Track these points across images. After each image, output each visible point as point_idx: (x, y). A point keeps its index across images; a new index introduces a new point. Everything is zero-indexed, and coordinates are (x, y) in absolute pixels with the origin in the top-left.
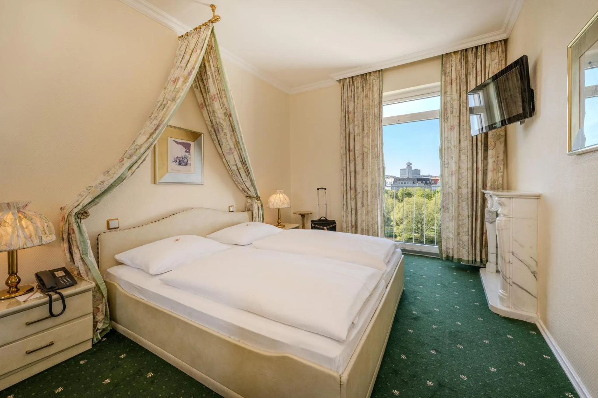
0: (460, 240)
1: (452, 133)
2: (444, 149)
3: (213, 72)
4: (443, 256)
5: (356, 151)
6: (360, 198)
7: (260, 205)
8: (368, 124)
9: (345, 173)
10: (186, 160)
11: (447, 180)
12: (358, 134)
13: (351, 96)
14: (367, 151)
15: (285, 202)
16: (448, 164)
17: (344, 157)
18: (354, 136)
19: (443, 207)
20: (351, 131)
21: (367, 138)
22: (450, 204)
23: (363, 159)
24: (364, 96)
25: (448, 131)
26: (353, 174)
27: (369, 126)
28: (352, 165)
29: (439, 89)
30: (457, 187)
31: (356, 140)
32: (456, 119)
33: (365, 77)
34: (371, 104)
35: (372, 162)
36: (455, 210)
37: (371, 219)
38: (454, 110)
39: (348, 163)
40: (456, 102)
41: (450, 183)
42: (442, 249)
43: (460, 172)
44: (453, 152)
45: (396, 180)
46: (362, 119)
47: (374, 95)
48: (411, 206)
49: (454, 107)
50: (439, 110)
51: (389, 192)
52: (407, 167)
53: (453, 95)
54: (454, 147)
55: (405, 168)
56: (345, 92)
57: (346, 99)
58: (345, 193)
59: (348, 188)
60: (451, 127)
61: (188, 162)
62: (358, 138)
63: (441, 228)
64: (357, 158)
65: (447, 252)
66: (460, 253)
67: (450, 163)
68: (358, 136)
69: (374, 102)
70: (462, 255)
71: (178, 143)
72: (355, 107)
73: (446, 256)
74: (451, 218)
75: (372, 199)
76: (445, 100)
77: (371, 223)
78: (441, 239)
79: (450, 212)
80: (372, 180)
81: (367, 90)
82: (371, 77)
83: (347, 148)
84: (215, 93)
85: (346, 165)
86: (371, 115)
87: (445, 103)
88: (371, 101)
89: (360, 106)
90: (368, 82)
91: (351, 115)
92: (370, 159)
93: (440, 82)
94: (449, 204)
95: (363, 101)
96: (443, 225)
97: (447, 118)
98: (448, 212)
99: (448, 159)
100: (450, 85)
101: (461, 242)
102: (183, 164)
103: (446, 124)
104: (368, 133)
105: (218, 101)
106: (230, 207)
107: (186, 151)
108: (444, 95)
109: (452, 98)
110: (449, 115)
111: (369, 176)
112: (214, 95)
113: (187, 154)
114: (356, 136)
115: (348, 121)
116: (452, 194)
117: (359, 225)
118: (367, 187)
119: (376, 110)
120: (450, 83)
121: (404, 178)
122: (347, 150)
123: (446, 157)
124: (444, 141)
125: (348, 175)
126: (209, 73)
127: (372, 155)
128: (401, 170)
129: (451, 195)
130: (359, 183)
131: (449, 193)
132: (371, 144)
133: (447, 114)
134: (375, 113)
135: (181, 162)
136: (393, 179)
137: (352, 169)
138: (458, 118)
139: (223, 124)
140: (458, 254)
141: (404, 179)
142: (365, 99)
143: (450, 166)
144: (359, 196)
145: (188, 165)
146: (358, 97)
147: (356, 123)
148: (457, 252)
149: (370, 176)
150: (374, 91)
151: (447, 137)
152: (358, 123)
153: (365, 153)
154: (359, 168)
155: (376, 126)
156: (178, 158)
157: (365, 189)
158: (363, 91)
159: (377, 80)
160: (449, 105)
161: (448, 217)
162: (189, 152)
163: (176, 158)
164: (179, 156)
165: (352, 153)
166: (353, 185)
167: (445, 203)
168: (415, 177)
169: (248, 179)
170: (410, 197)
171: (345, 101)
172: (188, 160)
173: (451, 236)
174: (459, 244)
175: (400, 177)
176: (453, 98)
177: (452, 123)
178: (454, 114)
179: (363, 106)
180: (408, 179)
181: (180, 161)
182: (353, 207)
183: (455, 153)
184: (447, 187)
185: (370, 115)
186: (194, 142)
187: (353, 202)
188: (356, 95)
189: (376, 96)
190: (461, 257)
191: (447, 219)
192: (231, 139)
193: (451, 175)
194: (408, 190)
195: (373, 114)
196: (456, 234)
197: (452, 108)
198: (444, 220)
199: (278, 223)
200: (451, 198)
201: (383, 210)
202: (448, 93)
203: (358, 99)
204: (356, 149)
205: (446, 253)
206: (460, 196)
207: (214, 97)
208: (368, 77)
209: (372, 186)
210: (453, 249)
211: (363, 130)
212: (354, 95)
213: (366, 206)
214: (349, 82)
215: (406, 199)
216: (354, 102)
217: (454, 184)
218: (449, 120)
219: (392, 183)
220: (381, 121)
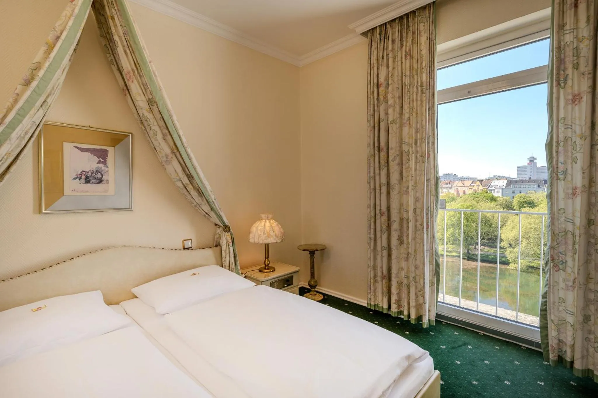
0: (590, 332)
1: (577, 108)
2: (557, 142)
3: (122, 34)
4: (550, 357)
5: (390, 151)
6: (396, 230)
7: (230, 240)
8: (410, 103)
9: (372, 187)
10: (99, 176)
11: (562, 205)
12: (394, 122)
13: (383, 58)
14: (409, 151)
15: (272, 233)
16: (565, 172)
17: (372, 160)
18: (388, 124)
19: (553, 259)
20: (382, 116)
21: (408, 127)
22: (570, 254)
23: (401, 164)
24: (404, 53)
25: (566, 104)
26: (384, 189)
27: (411, 105)
28: (384, 172)
29: (548, 24)
30: (584, 222)
31: (390, 131)
32: (586, 78)
33: (405, 20)
34: (415, 66)
35: (416, 170)
36: (579, 270)
37: (413, 269)
38: (582, 62)
39: (377, 172)
40: (586, 42)
41: (570, 211)
42: (548, 343)
43: (593, 189)
44: (578, 149)
45: (510, 182)
46: (401, 95)
47: (421, 50)
48: (533, 220)
49: (582, 55)
50: (548, 65)
51: (498, 199)
52: (528, 164)
53: (580, 30)
54: (581, 138)
55: (526, 164)
56: (374, 52)
57: (376, 62)
58: (372, 221)
59: (378, 212)
60: (574, 96)
61: (104, 178)
62: (394, 129)
63: (546, 302)
64: (391, 163)
65: (560, 350)
66: (590, 359)
67: (569, 171)
68: (394, 125)
69: (422, 63)
70: (593, 364)
71: (83, 150)
72: (390, 75)
73: (556, 358)
74: (571, 284)
75: (415, 233)
76: (559, 42)
77: (413, 275)
78: (547, 324)
79: (569, 270)
80: (417, 200)
81: (408, 45)
82: (417, 20)
83: (376, 145)
84: (130, 69)
85: (374, 173)
86: (415, 87)
87: (559, 48)
88: (415, 61)
89: (397, 73)
90: (411, 28)
91: (381, 89)
92: (412, 164)
93: (550, 8)
94: (565, 255)
95: (402, 63)
96: (551, 294)
97: (566, 80)
98: (564, 270)
99: (565, 163)
100: (573, 10)
101: (592, 336)
102: (94, 181)
103: (562, 91)
104: (409, 119)
105: (135, 81)
106: (185, 242)
107: (99, 162)
108: (558, 32)
109: (576, 37)
110: (570, 71)
111: (410, 194)
112: (129, 73)
113: (101, 166)
114: (389, 125)
115: (378, 99)
116: (573, 234)
117: (393, 275)
118: (407, 212)
119: (424, 76)
120: (573, 5)
121: (524, 179)
122: (376, 148)
123: (561, 159)
124: (558, 126)
125: (378, 191)
126: (116, 38)
127: (416, 157)
128: (518, 167)
129: (570, 236)
130: (394, 205)
131: (566, 232)
132: (414, 138)
133: (564, 71)
134: (422, 83)
135: (91, 178)
136: (506, 181)
137: (384, 180)
138: (591, 76)
139: (148, 117)
140: (585, 360)
141: (522, 181)
142: (406, 59)
143: (569, 178)
144: (395, 226)
145: (103, 182)
146: (394, 58)
147: (390, 102)
148: (583, 357)
149: (412, 193)
150: (421, 44)
151: (564, 118)
152: (395, 101)
153: (404, 154)
154: (395, 178)
155: (424, 105)
156: (84, 173)
157: (405, 216)
158: (402, 45)
159: (426, 23)
160: (569, 52)
161: (564, 280)
162: (105, 162)
163: (79, 173)
164: (87, 170)
165: (383, 154)
166: (384, 209)
167: (556, 251)
168: (541, 178)
169: (203, 200)
170: (532, 207)
171: (373, 67)
172: (102, 176)
173: (570, 319)
174: (587, 339)
175: (518, 178)
176: (580, 36)
177: (576, 88)
178: (582, 68)
179: (402, 73)
180: (530, 181)
181: (87, 177)
182: (385, 244)
183: (582, 149)
184: (562, 220)
185: (413, 87)
186: (114, 147)
187: (385, 237)
188: (390, 55)
189: (425, 51)
190: (591, 367)
191: (562, 285)
192: (165, 139)
193: (571, 196)
194: (529, 197)
195: (419, 84)
196: (581, 318)
197: (578, 57)
198: (554, 286)
199: (265, 264)
200: (570, 242)
201: (434, 253)
202: (567, 27)
203: (394, 61)
204: (390, 147)
205: (556, 351)
206: (593, 241)
207: (128, 76)
208: (410, 19)
209: (415, 209)
210: (573, 346)
211: (401, 114)
212: (388, 55)
213: (405, 245)
214: (380, 34)
215: (526, 210)
216: (388, 67)
217: (578, 214)
218: (569, 82)
219: (504, 187)
220: (433, 95)
